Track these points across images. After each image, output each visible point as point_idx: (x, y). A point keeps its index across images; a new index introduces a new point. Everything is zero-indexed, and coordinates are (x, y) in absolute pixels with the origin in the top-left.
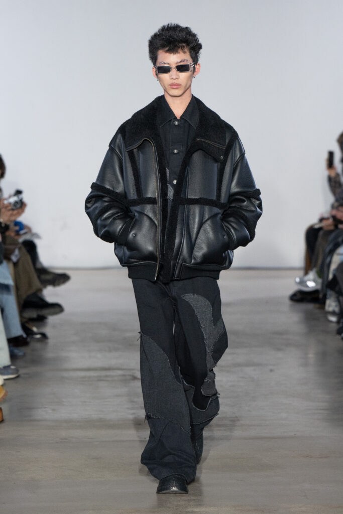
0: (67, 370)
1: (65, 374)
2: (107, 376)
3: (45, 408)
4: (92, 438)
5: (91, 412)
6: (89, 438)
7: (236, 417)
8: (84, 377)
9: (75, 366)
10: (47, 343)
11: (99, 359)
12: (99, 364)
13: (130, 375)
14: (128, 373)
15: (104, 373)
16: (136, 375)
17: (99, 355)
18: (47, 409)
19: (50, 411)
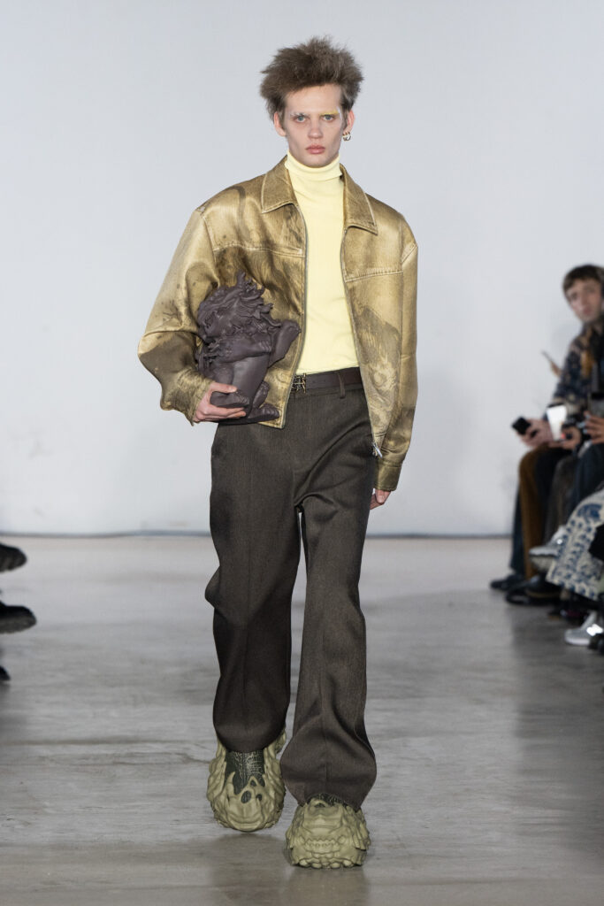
0: (48, 742)
1: (44, 751)
2: (132, 755)
3: (9, 820)
4: (106, 882)
5: (100, 828)
6: (102, 882)
7: (399, 839)
8: (85, 757)
9: (64, 735)
10: (7, 687)
11: (112, 720)
12: (115, 731)
13: (179, 754)
14: (174, 748)
15: (123, 749)
16: (189, 753)
17: (114, 713)
18: (11, 822)
19: (20, 827)
